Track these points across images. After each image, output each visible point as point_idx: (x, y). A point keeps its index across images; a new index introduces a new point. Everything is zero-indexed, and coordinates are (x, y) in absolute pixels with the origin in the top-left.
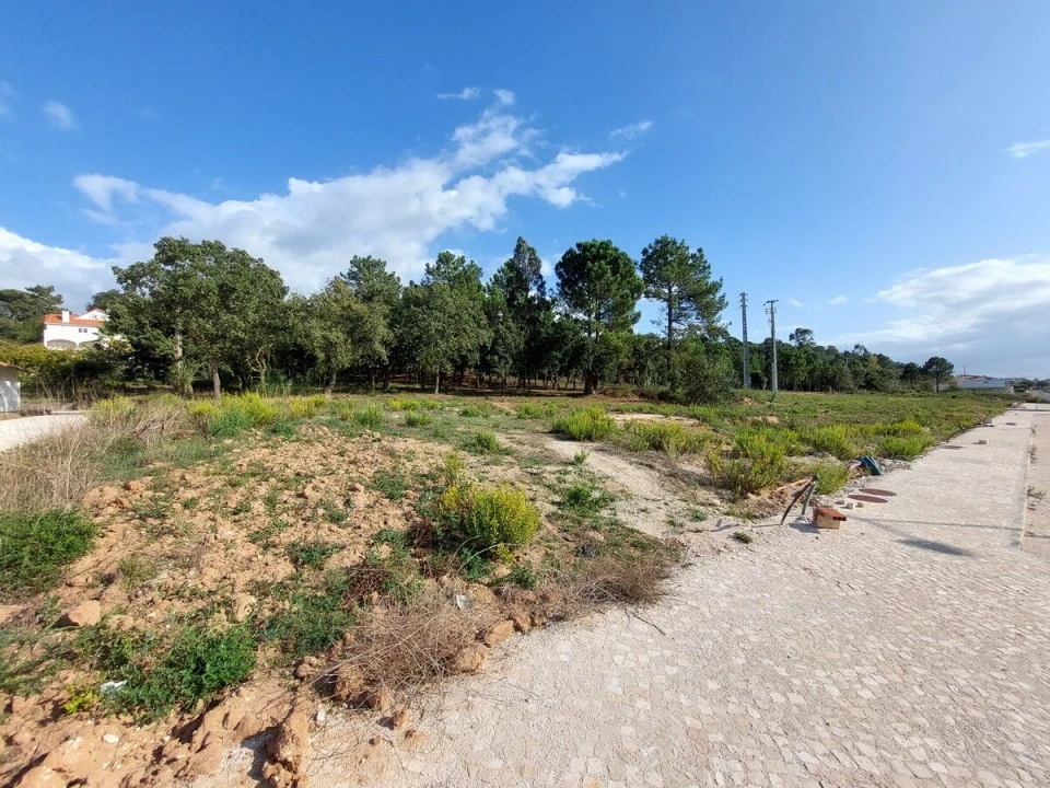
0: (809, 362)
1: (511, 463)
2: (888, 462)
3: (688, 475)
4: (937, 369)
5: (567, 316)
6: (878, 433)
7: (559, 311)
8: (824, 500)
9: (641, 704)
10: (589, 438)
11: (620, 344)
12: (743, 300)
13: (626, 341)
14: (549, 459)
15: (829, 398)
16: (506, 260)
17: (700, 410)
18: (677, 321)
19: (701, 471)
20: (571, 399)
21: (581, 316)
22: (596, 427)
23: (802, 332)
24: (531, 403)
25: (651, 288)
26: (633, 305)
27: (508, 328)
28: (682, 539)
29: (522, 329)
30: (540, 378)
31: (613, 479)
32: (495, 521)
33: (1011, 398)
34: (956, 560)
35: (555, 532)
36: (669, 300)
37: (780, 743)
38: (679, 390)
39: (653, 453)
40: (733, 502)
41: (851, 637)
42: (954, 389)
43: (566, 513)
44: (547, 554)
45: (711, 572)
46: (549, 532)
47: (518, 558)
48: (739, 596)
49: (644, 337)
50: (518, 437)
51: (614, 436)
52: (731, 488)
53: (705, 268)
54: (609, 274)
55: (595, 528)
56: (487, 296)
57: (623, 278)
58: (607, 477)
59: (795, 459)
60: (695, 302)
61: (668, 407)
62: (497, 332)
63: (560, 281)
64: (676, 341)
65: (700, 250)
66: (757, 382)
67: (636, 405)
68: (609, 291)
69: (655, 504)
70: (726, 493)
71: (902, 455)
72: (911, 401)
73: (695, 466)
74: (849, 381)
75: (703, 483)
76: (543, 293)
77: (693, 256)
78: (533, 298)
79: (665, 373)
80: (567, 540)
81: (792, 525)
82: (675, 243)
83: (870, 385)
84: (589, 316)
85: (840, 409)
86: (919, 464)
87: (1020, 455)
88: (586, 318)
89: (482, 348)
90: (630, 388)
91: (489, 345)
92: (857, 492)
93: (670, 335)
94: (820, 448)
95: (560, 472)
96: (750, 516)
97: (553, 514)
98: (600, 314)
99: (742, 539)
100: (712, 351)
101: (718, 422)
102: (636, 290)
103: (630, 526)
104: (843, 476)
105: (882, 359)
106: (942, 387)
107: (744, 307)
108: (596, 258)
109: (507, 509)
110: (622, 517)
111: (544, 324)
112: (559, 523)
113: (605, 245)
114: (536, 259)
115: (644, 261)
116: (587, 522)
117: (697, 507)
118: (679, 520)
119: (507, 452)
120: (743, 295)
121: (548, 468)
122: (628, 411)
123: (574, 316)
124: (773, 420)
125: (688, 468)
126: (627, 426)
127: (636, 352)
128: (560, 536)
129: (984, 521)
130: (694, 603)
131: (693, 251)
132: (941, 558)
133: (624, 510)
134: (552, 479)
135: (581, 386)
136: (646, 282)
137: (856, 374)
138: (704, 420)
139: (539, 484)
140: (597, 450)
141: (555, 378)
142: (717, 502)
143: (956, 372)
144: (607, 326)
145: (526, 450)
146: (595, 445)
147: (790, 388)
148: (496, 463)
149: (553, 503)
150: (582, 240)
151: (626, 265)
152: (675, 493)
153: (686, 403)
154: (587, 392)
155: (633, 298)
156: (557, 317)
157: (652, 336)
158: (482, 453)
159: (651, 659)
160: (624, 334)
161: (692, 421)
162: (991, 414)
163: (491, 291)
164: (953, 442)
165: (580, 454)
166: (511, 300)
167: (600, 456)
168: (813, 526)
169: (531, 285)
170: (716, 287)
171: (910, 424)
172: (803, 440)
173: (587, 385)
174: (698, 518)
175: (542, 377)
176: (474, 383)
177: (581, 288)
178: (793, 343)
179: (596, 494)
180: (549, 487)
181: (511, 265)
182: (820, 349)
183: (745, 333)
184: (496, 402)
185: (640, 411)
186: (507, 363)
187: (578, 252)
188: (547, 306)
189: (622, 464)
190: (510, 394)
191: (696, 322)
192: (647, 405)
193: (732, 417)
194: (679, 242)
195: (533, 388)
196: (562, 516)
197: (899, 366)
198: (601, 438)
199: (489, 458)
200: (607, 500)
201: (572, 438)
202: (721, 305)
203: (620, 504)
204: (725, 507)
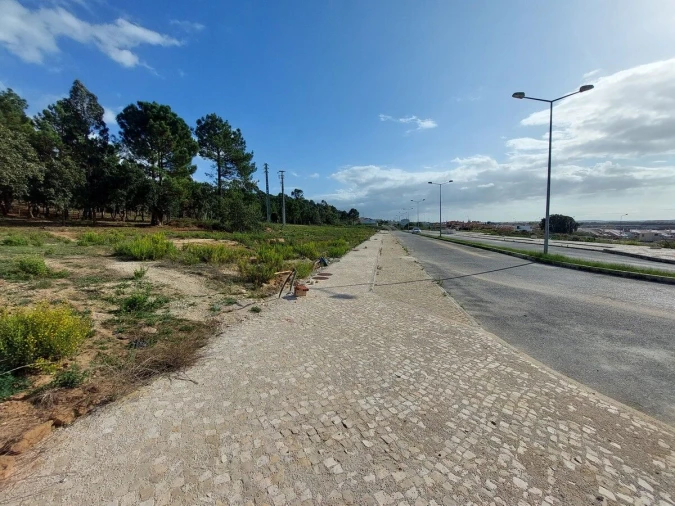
0: (301, 208)
1: (64, 285)
2: (331, 259)
3: (226, 276)
4: (354, 213)
5: (131, 161)
6: (329, 245)
7: (123, 156)
8: (301, 282)
9: (173, 437)
10: (150, 257)
11: (181, 188)
12: (266, 168)
13: (186, 186)
14: (108, 277)
15: (309, 228)
16: (60, 99)
17: (239, 235)
18: (224, 176)
19: (235, 273)
20: (137, 229)
21: (145, 162)
22: (156, 248)
23: (298, 191)
24: (95, 232)
25: (205, 149)
26: (190, 160)
27: (66, 165)
28: (218, 318)
29: (83, 166)
30: (108, 211)
31: (168, 286)
32: (31, 338)
33: (377, 228)
34: (351, 301)
35: (110, 335)
36: (218, 160)
37: (262, 421)
38: (227, 223)
39: (203, 265)
40: (253, 289)
41: (304, 349)
42: (360, 224)
43: (123, 317)
44: (99, 354)
45: (235, 334)
46: (103, 336)
47: (65, 365)
48: (249, 344)
49: (200, 184)
50: (76, 261)
51: (172, 255)
52: (253, 282)
53: (242, 143)
54: (169, 133)
55: (149, 325)
56: (36, 130)
57: (181, 138)
58: (164, 286)
59: (290, 262)
60: (236, 165)
61: (216, 234)
62: (50, 166)
63: (122, 130)
64: (224, 190)
65: (238, 130)
66: (274, 219)
67: (194, 233)
68: (170, 146)
69: (202, 299)
70: (250, 285)
71: (337, 255)
72: (343, 229)
73: (231, 271)
74: (319, 220)
75: (236, 281)
76: (107, 138)
77: (234, 133)
78: (93, 141)
79: (217, 211)
80: (121, 339)
81: (284, 298)
82: (221, 121)
83: (328, 222)
84: (153, 163)
85: (314, 234)
86: (343, 259)
87: (377, 253)
88: (150, 165)
89: (33, 181)
90: (190, 220)
91: (42, 179)
92: (316, 275)
93: (220, 184)
94: (303, 254)
95: (118, 286)
96: (263, 297)
97: (109, 321)
98: (162, 164)
99: (256, 310)
100: (248, 199)
101: (250, 242)
102: (192, 150)
103: (179, 318)
104: (311, 268)
105: (333, 208)
106: (355, 223)
107: (267, 172)
108: (157, 118)
109: (46, 326)
110: (174, 312)
111: (109, 165)
112: (115, 327)
113: (165, 109)
114: (96, 106)
115: (198, 129)
116: (143, 321)
117: (231, 296)
118: (217, 307)
119: (61, 275)
120: (266, 165)
121: (108, 285)
122: (187, 237)
123: (138, 162)
124: (282, 240)
125: (226, 272)
126: (185, 248)
127: (194, 195)
128: (115, 337)
129: (363, 282)
130: (221, 357)
131: (234, 129)
132: (345, 301)
133: (176, 308)
134: (111, 293)
135: (148, 219)
136: (200, 144)
137: (322, 216)
138: (241, 241)
139: (95, 299)
140: (156, 266)
141: (123, 212)
142: (244, 291)
143: (360, 216)
144: (169, 173)
145: (85, 272)
146: (155, 262)
147: (292, 222)
148: (44, 286)
149: (110, 312)
150: (144, 100)
151: (183, 129)
152: (216, 290)
153: (231, 231)
154: (154, 223)
155: (190, 154)
156: (122, 160)
157: (206, 184)
158: (26, 278)
159: (185, 404)
160: (184, 180)
161: (234, 243)
162: (371, 235)
163: (42, 126)
164: (356, 248)
165: (139, 270)
166: (68, 138)
167: (159, 270)
168: (294, 297)
169: (91, 128)
170: (249, 157)
171: (342, 241)
172: (295, 251)
173: (153, 217)
174: (230, 302)
175: (110, 210)
176: (27, 214)
177: (143, 140)
178: (293, 197)
179: (151, 299)
180: (106, 300)
181: (66, 105)
182: (306, 201)
183: (267, 188)
184: (55, 232)
185: (197, 237)
186: (66, 196)
187: (140, 109)
188: (111, 151)
189: (178, 275)
190: (73, 225)
191: (238, 179)
192: (202, 233)
193: (259, 239)
194: (224, 121)
195: (99, 219)
196: (118, 321)
197: (340, 212)
198: (161, 257)
199: (35, 283)
200: (162, 302)
201: (134, 259)
202: (253, 169)
203: (172, 303)
204: (249, 293)
